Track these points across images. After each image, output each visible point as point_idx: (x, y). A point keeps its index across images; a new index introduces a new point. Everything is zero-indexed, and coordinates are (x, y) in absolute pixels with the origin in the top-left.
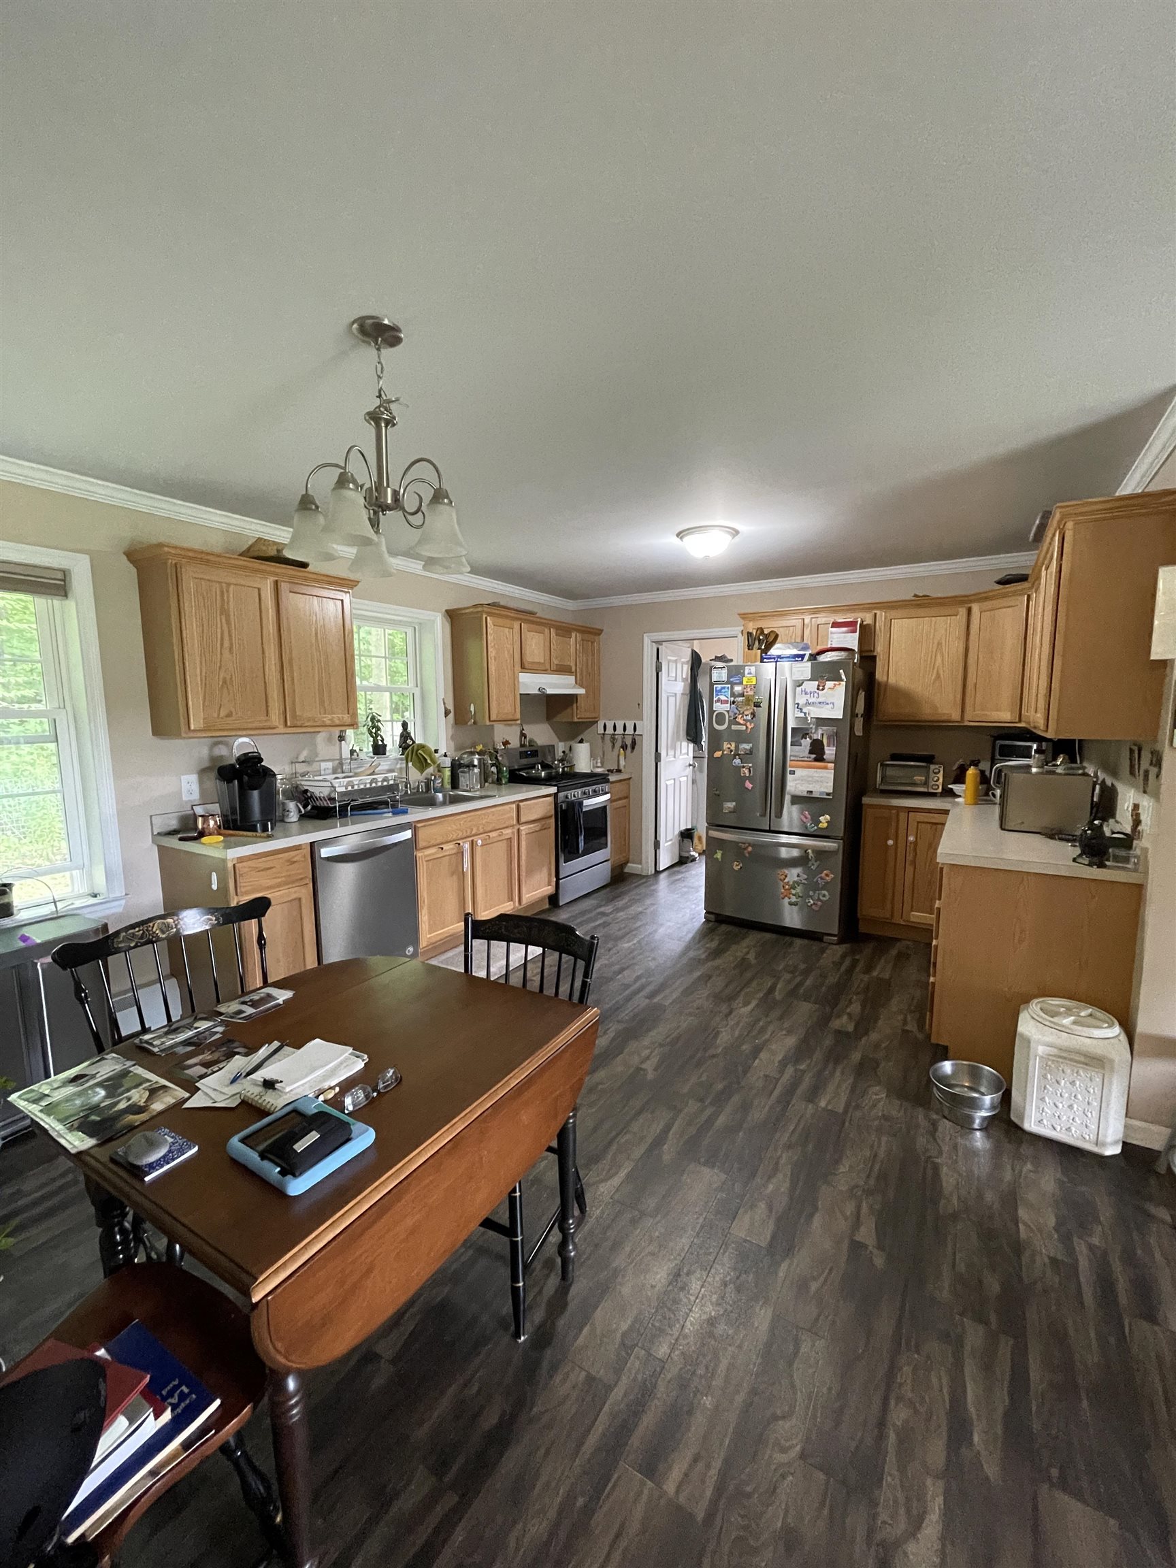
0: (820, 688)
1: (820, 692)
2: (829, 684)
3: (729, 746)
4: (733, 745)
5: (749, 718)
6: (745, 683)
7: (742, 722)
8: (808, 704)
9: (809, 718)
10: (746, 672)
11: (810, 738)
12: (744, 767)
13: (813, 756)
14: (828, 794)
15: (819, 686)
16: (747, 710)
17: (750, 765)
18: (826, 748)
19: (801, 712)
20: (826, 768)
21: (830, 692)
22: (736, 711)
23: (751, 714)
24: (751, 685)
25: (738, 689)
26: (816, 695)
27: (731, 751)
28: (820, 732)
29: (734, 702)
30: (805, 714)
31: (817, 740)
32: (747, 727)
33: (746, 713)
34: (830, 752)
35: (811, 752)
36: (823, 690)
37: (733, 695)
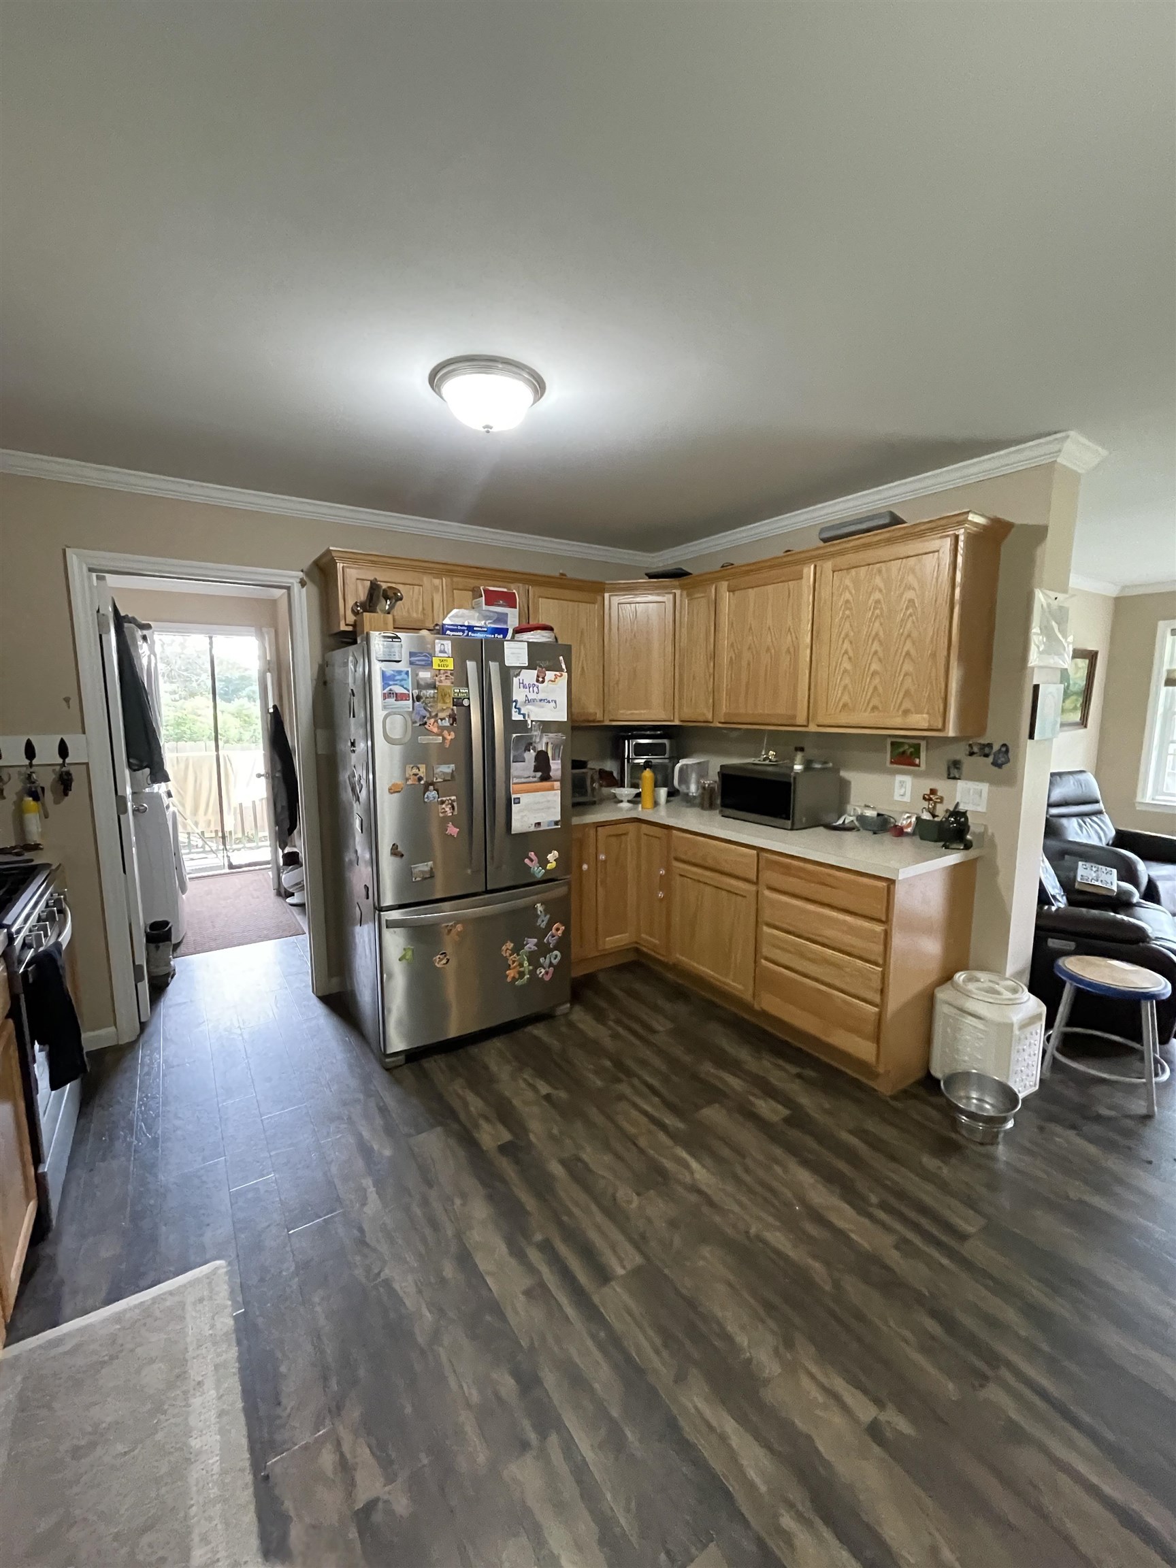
0: (541, 679)
1: (540, 685)
2: (550, 675)
3: (415, 771)
4: (423, 768)
5: (447, 723)
6: (435, 666)
7: (435, 730)
8: (528, 701)
9: (529, 722)
10: (437, 649)
11: (534, 749)
12: (443, 802)
13: (539, 774)
14: (556, 823)
15: (538, 676)
16: (443, 710)
17: (453, 798)
18: (551, 761)
19: (519, 713)
20: (552, 789)
21: (551, 685)
22: (424, 712)
23: (450, 716)
24: (446, 671)
25: (425, 675)
26: (535, 689)
27: (420, 779)
28: (545, 740)
29: (419, 698)
30: (524, 715)
31: (542, 751)
32: (444, 739)
33: (441, 715)
34: (556, 766)
35: (536, 770)
36: (543, 682)
37: (418, 686)
